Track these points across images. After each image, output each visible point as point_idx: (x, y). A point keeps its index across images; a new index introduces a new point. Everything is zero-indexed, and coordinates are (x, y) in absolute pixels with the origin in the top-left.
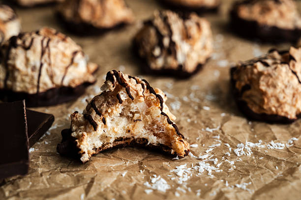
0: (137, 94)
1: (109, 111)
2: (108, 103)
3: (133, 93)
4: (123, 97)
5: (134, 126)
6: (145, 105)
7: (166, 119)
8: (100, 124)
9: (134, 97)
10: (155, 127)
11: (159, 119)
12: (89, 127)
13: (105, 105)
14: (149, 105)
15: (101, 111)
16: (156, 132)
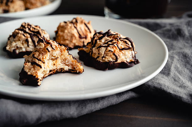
0: (56, 47)
1: (44, 57)
2: (42, 54)
3: (54, 47)
4: (50, 49)
5: (56, 62)
6: (60, 52)
7: (72, 56)
8: (42, 65)
9: (54, 48)
10: (67, 61)
11: (68, 57)
12: (36, 68)
13: (41, 55)
14: (61, 51)
15: (40, 59)
16: (67, 64)
